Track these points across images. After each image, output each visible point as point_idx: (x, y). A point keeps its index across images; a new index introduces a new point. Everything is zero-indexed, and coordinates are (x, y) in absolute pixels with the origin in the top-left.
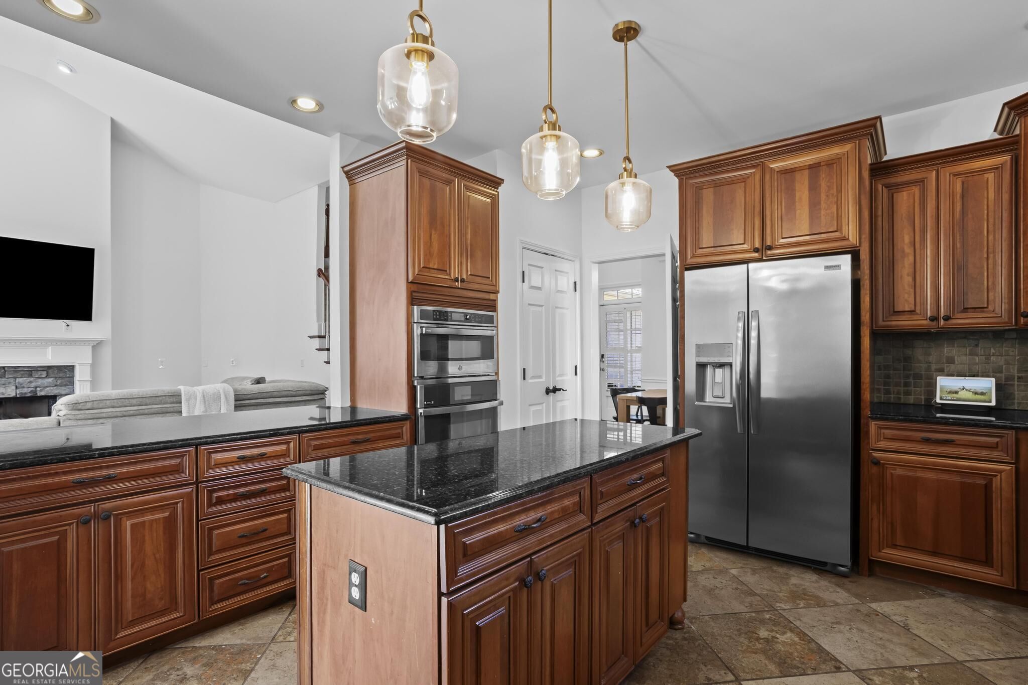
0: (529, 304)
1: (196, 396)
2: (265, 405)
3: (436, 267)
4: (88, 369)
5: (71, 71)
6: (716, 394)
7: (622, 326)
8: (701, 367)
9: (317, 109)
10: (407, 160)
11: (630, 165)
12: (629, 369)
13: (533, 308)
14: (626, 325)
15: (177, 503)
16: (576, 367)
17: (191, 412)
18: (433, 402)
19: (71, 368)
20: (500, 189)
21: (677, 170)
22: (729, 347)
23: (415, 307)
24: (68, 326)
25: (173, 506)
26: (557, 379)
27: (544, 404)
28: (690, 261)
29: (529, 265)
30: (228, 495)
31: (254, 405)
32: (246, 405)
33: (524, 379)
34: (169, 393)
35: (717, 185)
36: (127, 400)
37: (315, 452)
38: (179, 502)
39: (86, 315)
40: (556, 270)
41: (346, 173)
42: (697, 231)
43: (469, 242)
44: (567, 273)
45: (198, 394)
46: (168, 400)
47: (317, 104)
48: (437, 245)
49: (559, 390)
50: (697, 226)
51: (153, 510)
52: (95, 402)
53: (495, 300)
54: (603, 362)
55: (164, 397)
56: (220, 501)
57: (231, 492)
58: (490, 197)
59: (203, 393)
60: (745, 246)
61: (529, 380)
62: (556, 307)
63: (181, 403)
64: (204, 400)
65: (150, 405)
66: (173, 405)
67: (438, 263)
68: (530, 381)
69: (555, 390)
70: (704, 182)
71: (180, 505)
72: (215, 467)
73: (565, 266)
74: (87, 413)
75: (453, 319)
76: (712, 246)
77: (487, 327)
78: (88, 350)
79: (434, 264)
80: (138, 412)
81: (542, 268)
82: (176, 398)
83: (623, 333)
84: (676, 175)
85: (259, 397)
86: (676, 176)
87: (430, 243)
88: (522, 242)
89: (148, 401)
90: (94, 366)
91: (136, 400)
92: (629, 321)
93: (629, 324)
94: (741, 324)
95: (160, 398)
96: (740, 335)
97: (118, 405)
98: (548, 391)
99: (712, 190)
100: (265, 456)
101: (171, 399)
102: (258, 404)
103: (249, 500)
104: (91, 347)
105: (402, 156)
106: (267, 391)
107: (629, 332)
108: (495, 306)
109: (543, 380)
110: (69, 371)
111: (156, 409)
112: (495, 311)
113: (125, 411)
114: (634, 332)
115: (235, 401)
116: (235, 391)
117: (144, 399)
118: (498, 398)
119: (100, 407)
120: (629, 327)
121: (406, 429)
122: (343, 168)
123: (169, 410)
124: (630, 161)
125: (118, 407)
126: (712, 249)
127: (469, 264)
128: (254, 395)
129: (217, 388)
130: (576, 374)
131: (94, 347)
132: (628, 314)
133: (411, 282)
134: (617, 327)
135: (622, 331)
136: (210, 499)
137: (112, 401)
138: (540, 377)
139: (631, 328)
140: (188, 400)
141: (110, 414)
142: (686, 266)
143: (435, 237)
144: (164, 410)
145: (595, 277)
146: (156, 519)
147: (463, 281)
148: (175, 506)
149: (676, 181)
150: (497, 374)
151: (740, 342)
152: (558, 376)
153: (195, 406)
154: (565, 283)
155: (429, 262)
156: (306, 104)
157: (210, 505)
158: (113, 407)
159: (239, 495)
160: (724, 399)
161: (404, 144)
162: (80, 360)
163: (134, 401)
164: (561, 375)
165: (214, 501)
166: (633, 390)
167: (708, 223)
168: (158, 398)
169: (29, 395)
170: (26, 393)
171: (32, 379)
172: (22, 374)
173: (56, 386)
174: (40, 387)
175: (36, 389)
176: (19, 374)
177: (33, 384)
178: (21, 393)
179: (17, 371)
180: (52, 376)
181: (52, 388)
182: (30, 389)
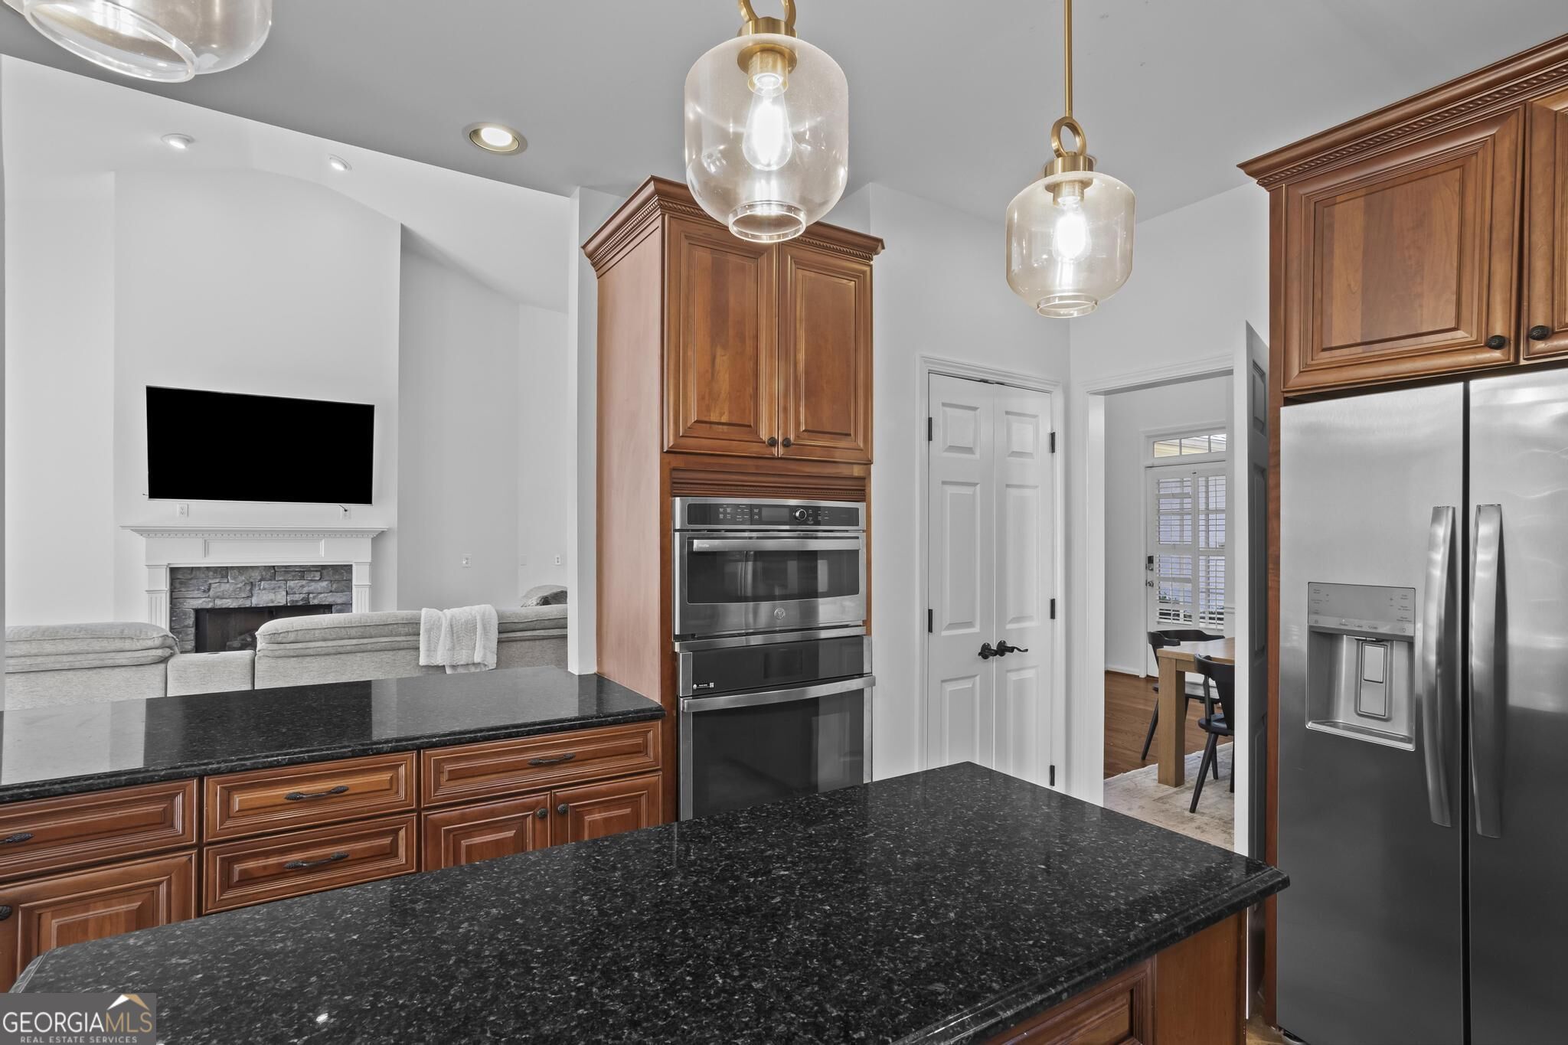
0: (944, 483)
1: (441, 625)
2: (547, 639)
3: (724, 419)
4: (366, 569)
5: (346, 167)
6: (1365, 708)
7: (1188, 504)
8: (1324, 640)
9: (515, 147)
10: (663, 215)
11: (1078, 139)
12: (1202, 586)
13: (951, 490)
14: (1196, 503)
15: (158, 884)
16: (1053, 602)
17: (433, 649)
18: (712, 685)
19: (348, 568)
20: (877, 261)
21: (1260, 170)
22: (1404, 597)
23: (678, 500)
24: (346, 511)
25: (150, 889)
26: (1009, 627)
27: (978, 678)
28: (1297, 379)
29: (944, 405)
30: (265, 867)
31: (529, 640)
32: (518, 638)
33: (930, 630)
34: (403, 619)
35: (1374, 188)
36: (343, 630)
37: (452, 783)
38: (162, 882)
39: (363, 495)
40: (1007, 413)
41: (590, 256)
42: (1317, 309)
43: (801, 366)
44: (1035, 416)
45: (444, 622)
46: (402, 630)
47: (515, 139)
48: (727, 376)
49: (1012, 649)
50: (1318, 295)
51: (106, 898)
52: (299, 632)
53: (863, 479)
54: (1152, 570)
55: (395, 626)
56: (248, 879)
57: (273, 861)
58: (853, 276)
59: (451, 619)
60: (1460, 335)
61: (942, 632)
62: (1008, 486)
63: (419, 634)
64: (452, 631)
65: (376, 637)
66: (409, 638)
67: (730, 412)
68: (945, 633)
69: (1003, 649)
70: (1335, 188)
71: (163, 889)
72: (240, 814)
73: (1032, 403)
74: (288, 648)
75: (764, 519)
76: (1359, 341)
77: (847, 531)
78: (366, 545)
79: (722, 414)
80: (357, 648)
81: (975, 409)
82: (413, 628)
83: (1189, 517)
84: (1262, 183)
85: (537, 627)
86: (1263, 185)
87: (713, 375)
88: (926, 360)
89: (373, 631)
90: (375, 565)
91: (355, 629)
92: (1202, 495)
93: (1202, 501)
94: (1442, 532)
95: (390, 627)
96: (1440, 556)
97: (330, 637)
98: (986, 652)
99: (1361, 202)
100: (346, 793)
101: (406, 629)
102: (536, 637)
103: (311, 876)
104: (370, 540)
105: (654, 210)
106: (551, 618)
107: (1202, 517)
108: (864, 490)
109: (976, 629)
110: (346, 572)
111: (384, 644)
112: (863, 500)
113: (339, 646)
114: (1211, 516)
115: (499, 633)
116: (500, 616)
117: (368, 628)
118: (866, 669)
119: (307, 639)
120: (1202, 507)
121: (655, 737)
122: (584, 247)
123: (402, 645)
124: (1074, 129)
125: (332, 640)
126: (1360, 349)
127: (802, 410)
128: (530, 623)
129: (473, 613)
130: (1053, 616)
131: (373, 539)
132: (1202, 481)
133: (667, 452)
134: (1178, 506)
135: (1189, 514)
136: (227, 872)
137: (322, 631)
138: (970, 624)
139: (1207, 508)
140: (429, 631)
141: (319, 649)
142: (1286, 395)
143: (723, 361)
144: (396, 645)
145: (1096, 420)
146: (110, 915)
147: (787, 443)
148: (154, 888)
149: (1263, 196)
150: (867, 623)
151: (1439, 574)
152: (1010, 622)
153: (438, 640)
154: (1031, 436)
155: (708, 410)
156: (497, 137)
157: (227, 885)
158: (325, 640)
159: (289, 868)
160: (1389, 724)
161: (651, 188)
162: (357, 556)
163: (353, 632)
164: (1018, 619)
165: (236, 878)
166: (1199, 636)
167: (1349, 285)
168: (386, 628)
169: (301, 603)
170: (297, 601)
171: (304, 582)
172: (294, 576)
173: (331, 592)
174: (312, 593)
175: (308, 596)
176: (289, 575)
177: (305, 590)
178: (293, 601)
179: (287, 572)
180: (327, 578)
181: (326, 595)
182: (302, 596)
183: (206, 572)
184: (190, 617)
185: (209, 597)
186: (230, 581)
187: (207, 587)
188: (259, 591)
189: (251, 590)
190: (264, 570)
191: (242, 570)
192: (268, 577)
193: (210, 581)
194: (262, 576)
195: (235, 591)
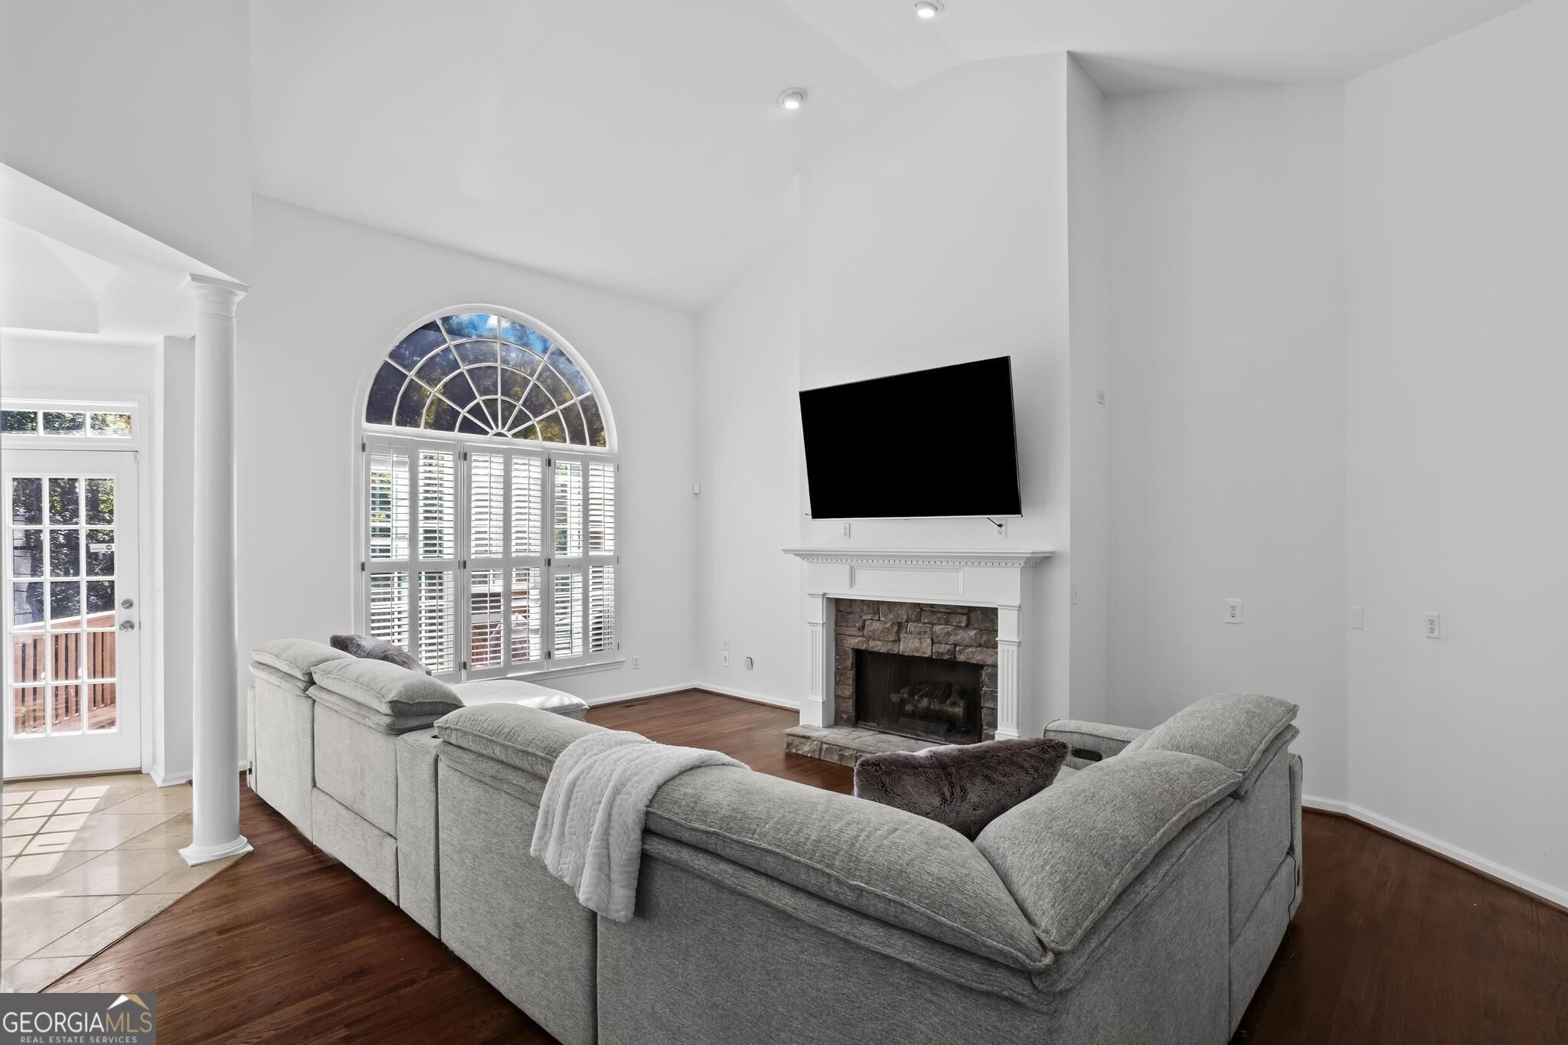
4: (1014, 616)
39: (1009, 502)
78: (1013, 577)
104: (1022, 570)
110: (991, 618)
131: (1028, 569)
162: (1004, 594)
169: (946, 657)
170: (942, 654)
171: (950, 628)
172: (939, 619)
173: (980, 646)
174: (960, 645)
175: (955, 647)
176: (934, 617)
177: (952, 639)
178: (937, 652)
179: (933, 613)
180: (976, 626)
181: (974, 649)
182: (948, 647)
183: (861, 605)
184: (849, 658)
185: (863, 636)
186: (882, 619)
187: (861, 623)
188: (906, 635)
189: (898, 632)
190: (910, 608)
191: (892, 605)
192: (913, 617)
193: (864, 617)
194: (908, 615)
195: (883, 632)
